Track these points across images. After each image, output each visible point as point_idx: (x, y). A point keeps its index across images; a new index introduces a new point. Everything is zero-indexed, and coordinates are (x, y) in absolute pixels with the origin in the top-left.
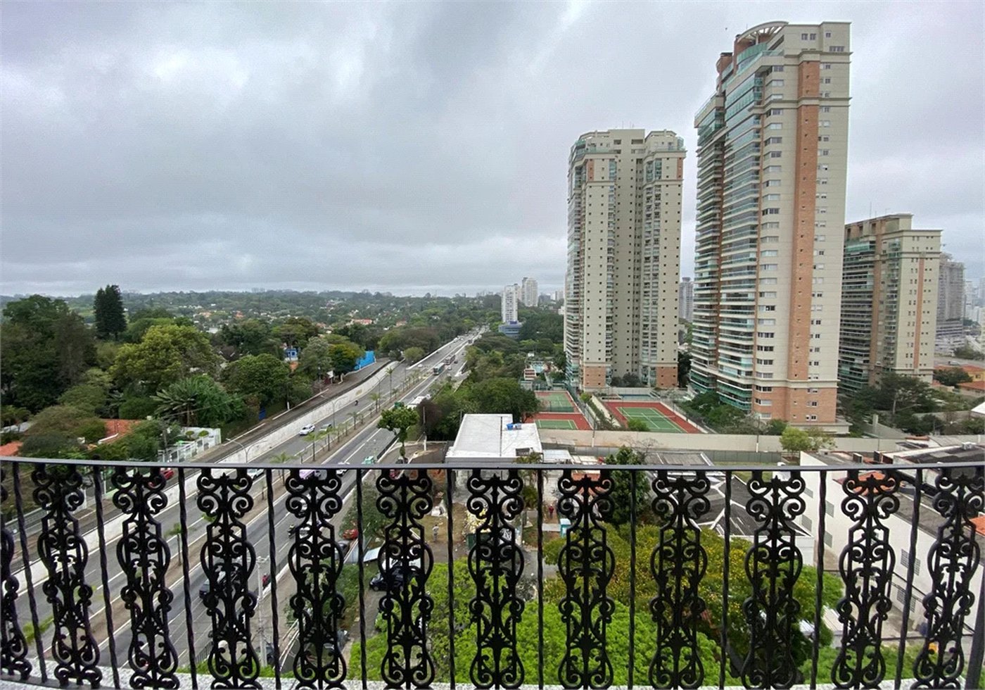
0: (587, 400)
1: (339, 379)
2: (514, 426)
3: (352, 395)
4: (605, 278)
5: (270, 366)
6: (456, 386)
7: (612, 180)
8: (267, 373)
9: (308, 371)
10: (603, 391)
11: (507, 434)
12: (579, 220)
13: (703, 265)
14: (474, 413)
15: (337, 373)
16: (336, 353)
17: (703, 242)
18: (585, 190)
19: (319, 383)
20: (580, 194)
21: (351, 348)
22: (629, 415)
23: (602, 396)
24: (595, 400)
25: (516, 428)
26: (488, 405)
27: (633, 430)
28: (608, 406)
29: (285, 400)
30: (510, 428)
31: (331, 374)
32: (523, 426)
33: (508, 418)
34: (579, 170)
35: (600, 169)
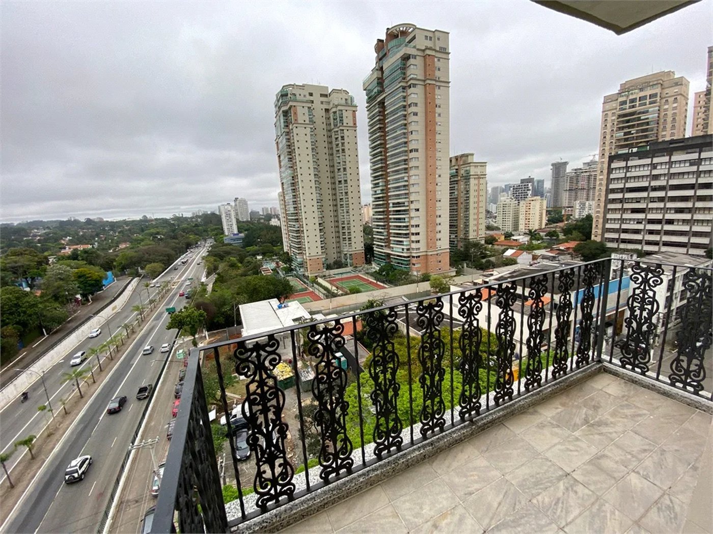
0: (314, 281)
1: (88, 300)
2: (283, 306)
3: (107, 312)
4: (315, 196)
5: (18, 298)
6: (210, 288)
7: (311, 123)
8: (17, 305)
9: (56, 297)
10: (324, 274)
11: (279, 312)
12: (290, 152)
13: (376, 185)
14: (245, 303)
15: (83, 295)
16: (80, 277)
17: (375, 171)
18: (292, 129)
19: (71, 306)
20: (288, 133)
21: (94, 271)
22: (347, 286)
23: (324, 277)
24: (320, 280)
25: (285, 307)
26: (255, 295)
27: (354, 293)
28: (331, 282)
29: (40, 328)
30: (280, 307)
31: (79, 296)
32: (289, 304)
33: (275, 302)
34: (286, 113)
35: (302, 114)
